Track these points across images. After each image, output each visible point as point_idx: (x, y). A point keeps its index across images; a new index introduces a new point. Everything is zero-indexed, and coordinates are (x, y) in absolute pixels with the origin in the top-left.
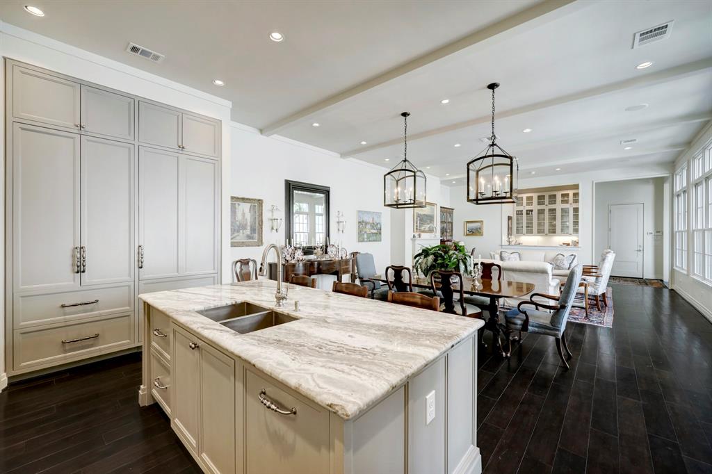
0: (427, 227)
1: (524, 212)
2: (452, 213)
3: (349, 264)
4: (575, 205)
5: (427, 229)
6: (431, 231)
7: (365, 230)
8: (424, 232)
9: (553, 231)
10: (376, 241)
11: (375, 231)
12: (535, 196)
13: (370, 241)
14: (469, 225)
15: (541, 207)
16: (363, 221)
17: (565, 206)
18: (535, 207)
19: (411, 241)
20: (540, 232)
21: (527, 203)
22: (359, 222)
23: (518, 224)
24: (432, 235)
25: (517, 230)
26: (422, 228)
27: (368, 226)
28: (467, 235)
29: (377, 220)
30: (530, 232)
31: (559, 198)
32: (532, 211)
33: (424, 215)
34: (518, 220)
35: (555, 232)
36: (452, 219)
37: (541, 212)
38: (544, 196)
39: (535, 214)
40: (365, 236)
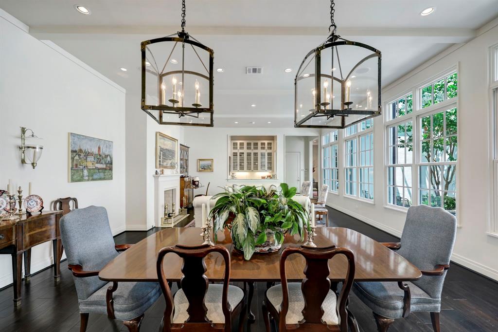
0: (168, 163)
1: (238, 154)
2: (187, 151)
3: (49, 224)
4: (269, 151)
5: (169, 165)
6: (172, 167)
7: (84, 164)
8: (166, 167)
9: (256, 168)
10: (104, 179)
11: (104, 166)
12: (245, 142)
13: (93, 180)
14: (202, 163)
15: (249, 151)
16: (81, 150)
17: (263, 151)
18: (245, 151)
19: (153, 178)
20: (249, 169)
21: (240, 147)
22: (73, 151)
23: (234, 163)
24: (174, 171)
25: (234, 167)
26: (165, 164)
27: (90, 159)
28: (200, 171)
29: (104, 151)
30: (242, 168)
31: (259, 146)
32: (243, 153)
33: (167, 149)
34: (234, 160)
35: (257, 169)
36: (188, 157)
37: (249, 155)
38: (251, 143)
39: (245, 156)
40: (86, 172)
